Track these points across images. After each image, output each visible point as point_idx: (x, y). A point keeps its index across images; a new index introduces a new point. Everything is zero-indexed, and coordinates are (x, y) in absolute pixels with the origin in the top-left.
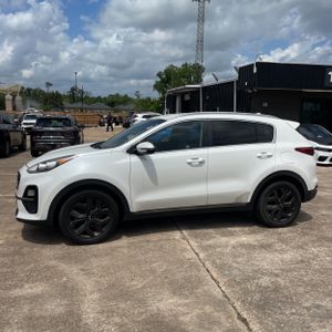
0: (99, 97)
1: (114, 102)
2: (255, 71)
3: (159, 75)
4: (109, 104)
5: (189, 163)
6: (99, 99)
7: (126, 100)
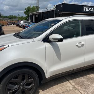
0: (6, 16)
1: (11, 18)
2: (62, 6)
3: (25, 9)
4: (9, 18)
5: (77, 46)
6: (6, 17)
7: (15, 17)
